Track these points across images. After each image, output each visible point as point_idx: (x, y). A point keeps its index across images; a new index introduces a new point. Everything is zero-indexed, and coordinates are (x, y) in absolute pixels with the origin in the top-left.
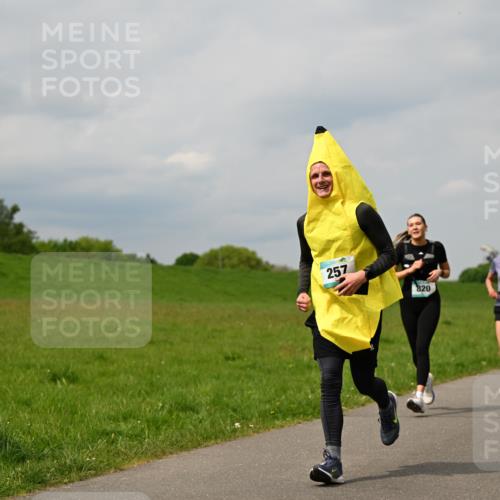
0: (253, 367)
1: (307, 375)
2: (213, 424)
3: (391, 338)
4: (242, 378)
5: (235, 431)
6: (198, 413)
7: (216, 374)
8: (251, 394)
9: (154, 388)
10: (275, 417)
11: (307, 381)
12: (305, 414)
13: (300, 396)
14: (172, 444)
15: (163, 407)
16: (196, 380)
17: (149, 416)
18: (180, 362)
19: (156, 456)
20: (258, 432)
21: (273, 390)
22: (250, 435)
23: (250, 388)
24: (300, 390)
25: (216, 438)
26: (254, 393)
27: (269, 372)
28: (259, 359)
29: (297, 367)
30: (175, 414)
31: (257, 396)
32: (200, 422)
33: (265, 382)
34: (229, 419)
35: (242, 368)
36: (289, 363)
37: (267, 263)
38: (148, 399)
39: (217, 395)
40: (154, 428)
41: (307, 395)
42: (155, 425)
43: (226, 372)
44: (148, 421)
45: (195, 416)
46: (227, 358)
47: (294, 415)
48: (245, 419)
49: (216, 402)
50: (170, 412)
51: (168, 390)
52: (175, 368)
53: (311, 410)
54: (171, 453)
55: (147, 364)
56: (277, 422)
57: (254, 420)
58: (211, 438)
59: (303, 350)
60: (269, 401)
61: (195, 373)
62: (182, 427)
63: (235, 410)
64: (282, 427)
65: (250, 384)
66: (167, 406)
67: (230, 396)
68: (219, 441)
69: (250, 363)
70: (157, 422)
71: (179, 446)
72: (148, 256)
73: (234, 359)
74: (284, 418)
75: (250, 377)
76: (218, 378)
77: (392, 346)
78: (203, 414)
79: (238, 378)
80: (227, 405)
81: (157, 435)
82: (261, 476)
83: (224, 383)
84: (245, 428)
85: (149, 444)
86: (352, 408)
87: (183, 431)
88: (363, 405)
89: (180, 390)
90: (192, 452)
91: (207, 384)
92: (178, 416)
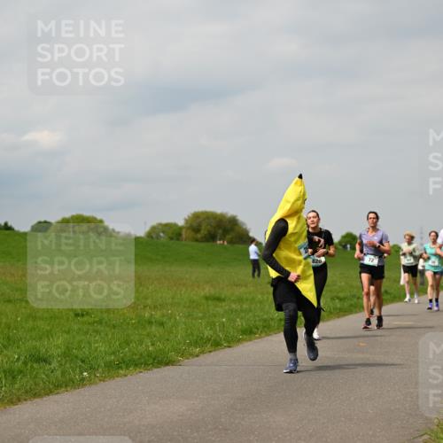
0: (100, 322)
1: (148, 330)
2: (63, 373)
3: (223, 297)
4: (90, 332)
5: (83, 379)
6: (50, 364)
7: (67, 330)
8: (97, 347)
9: (10, 341)
10: (119, 367)
11: (148, 335)
12: (146, 364)
13: (142, 349)
14: (27, 392)
15: (18, 359)
16: (49, 334)
17: (6, 366)
18: (35, 318)
19: (12, 402)
20: (104, 381)
21: (117, 343)
22: (96, 384)
23: (96, 342)
24: (141, 342)
25: (66, 386)
26: (101, 346)
27: (114, 327)
28: (105, 315)
29: (139, 322)
30: (30, 365)
31: (103, 349)
32: (52, 372)
33: (110, 336)
34: (78, 369)
35: (89, 324)
36: (131, 319)
37: (113, 230)
38: (5, 352)
39: (67, 347)
40: (10, 378)
41: (148, 346)
42: (12, 375)
43: (76, 327)
44: (4, 371)
45: (48, 367)
46: (77, 315)
47: (136, 365)
48: (92, 369)
49: (67, 354)
50: (25, 363)
51: (23, 343)
52: (31, 323)
53: (151, 361)
54: (25, 400)
55: (4, 320)
56: (121, 371)
57: (100, 370)
58: (61, 387)
59: (145, 307)
60: (114, 353)
61: (49, 328)
62: (36, 377)
63: (83, 361)
64: (125, 376)
65: (97, 338)
66: (22, 358)
67: (79, 348)
68: (69, 389)
69: (97, 319)
70: (13, 372)
71: (33, 393)
72: (6, 224)
73: (83, 315)
74: (127, 367)
75: (97, 332)
76: (68, 332)
77: (224, 304)
78: (54, 365)
79: (87, 333)
80: (76, 357)
81: (13, 384)
82: (106, 419)
83: (74, 337)
84: (93, 377)
85: (5, 392)
86: (188, 359)
87: (37, 380)
88: (197, 356)
89: (34, 343)
90: (45, 399)
91: (58, 338)
92: (32, 367)
